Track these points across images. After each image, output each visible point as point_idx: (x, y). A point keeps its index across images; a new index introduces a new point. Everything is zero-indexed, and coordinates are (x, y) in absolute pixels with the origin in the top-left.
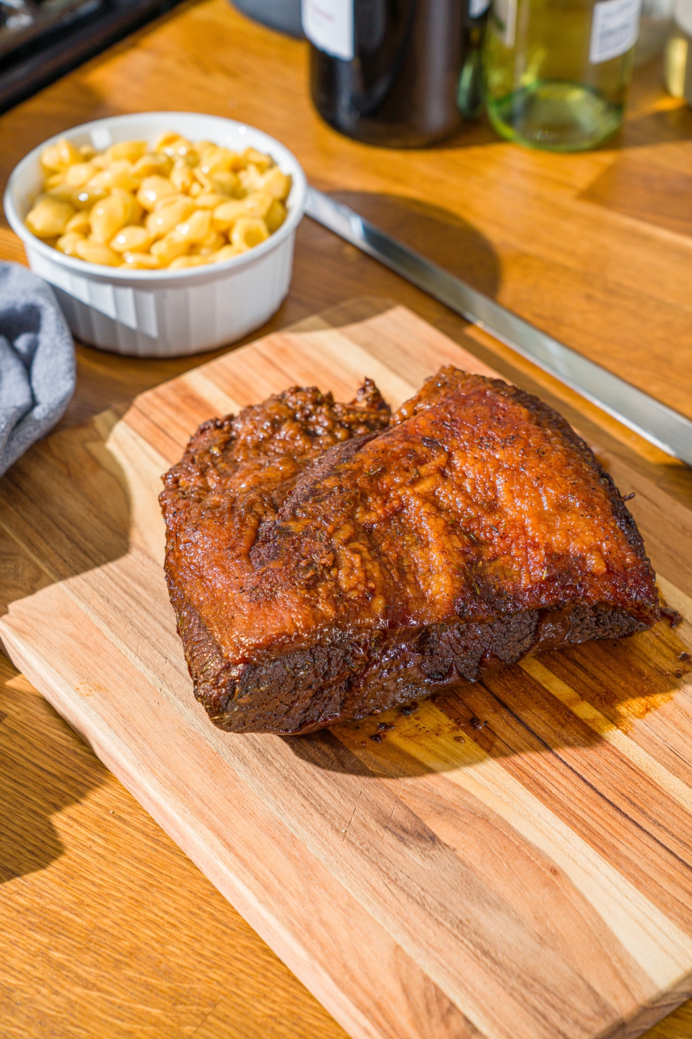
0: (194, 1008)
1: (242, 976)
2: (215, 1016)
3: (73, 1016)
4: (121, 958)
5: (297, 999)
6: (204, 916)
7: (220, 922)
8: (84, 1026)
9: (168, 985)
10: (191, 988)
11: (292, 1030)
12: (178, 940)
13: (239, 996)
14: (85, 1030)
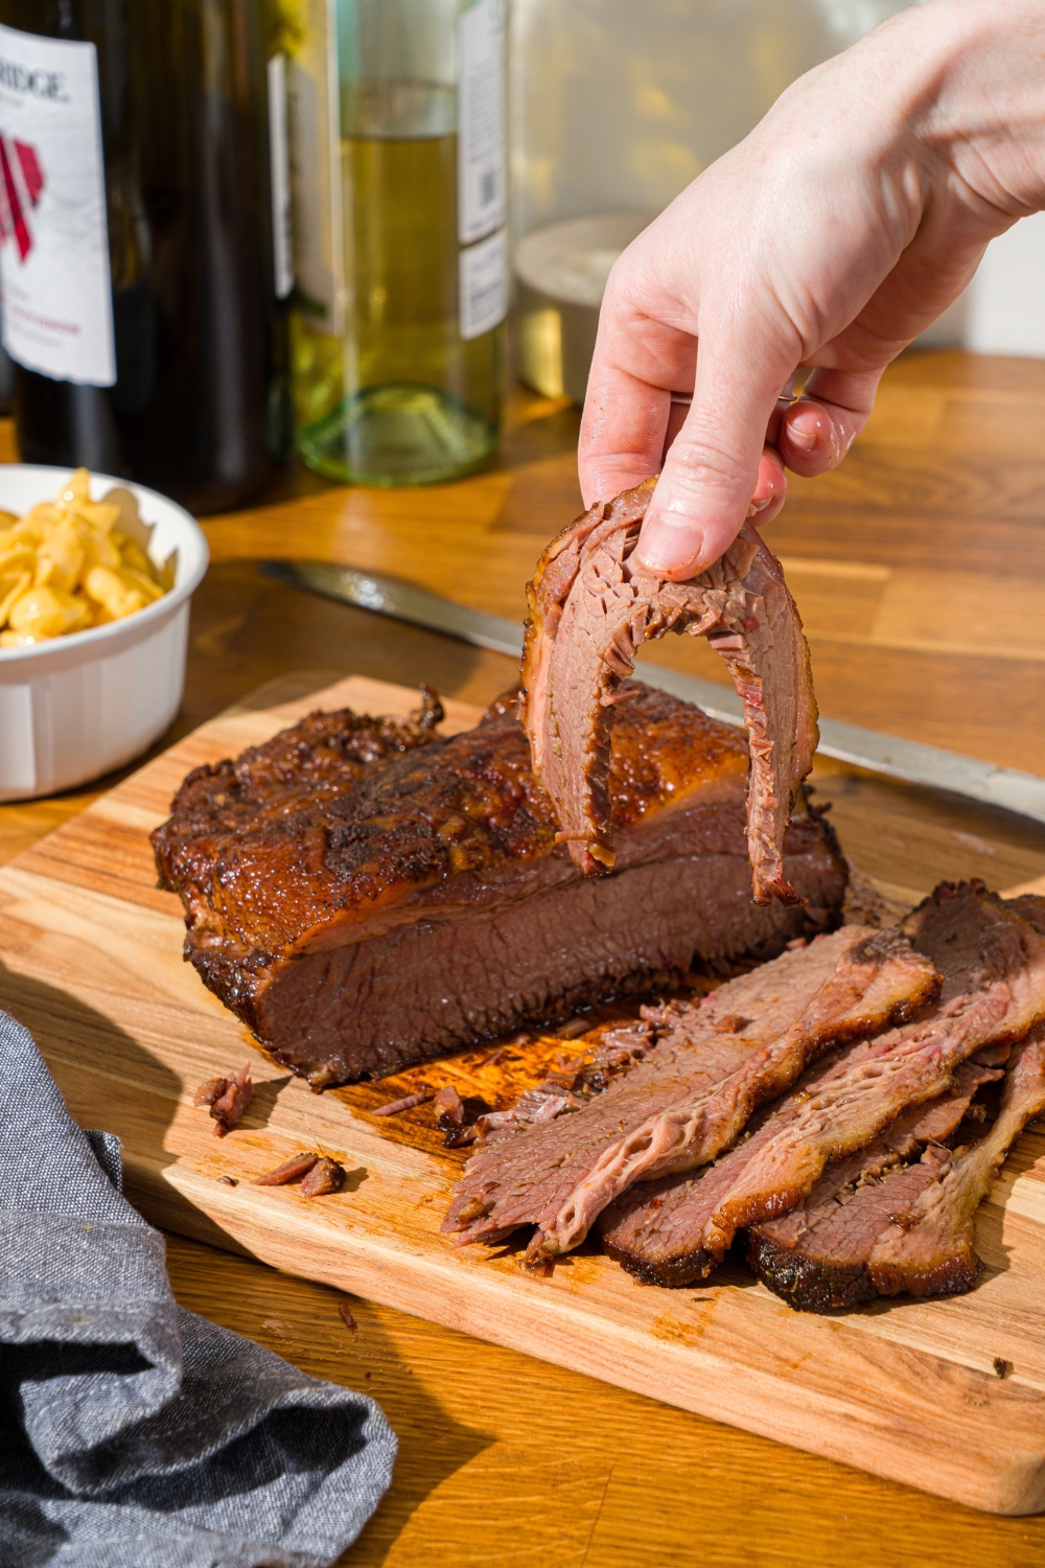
0: (583, 1482)
1: (623, 1434)
2: (617, 1483)
3: (424, 1532)
4: (445, 1458)
5: (716, 1438)
6: (528, 1388)
7: (553, 1389)
8: (447, 1538)
9: (530, 1468)
10: (564, 1464)
11: (731, 1470)
12: (512, 1422)
13: (635, 1455)
14: (451, 1541)
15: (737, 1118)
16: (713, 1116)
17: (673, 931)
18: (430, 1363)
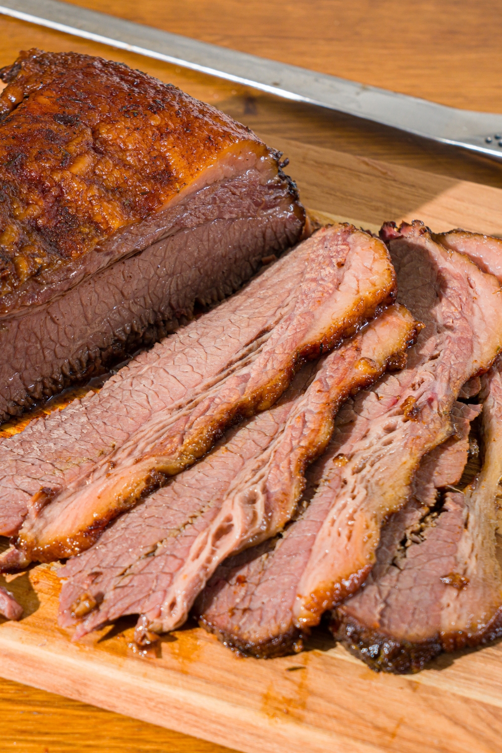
15: (295, 492)
16: (275, 490)
17: (180, 287)
18: (61, 738)
